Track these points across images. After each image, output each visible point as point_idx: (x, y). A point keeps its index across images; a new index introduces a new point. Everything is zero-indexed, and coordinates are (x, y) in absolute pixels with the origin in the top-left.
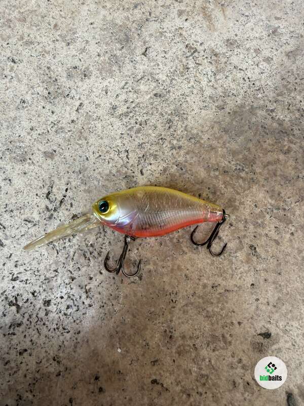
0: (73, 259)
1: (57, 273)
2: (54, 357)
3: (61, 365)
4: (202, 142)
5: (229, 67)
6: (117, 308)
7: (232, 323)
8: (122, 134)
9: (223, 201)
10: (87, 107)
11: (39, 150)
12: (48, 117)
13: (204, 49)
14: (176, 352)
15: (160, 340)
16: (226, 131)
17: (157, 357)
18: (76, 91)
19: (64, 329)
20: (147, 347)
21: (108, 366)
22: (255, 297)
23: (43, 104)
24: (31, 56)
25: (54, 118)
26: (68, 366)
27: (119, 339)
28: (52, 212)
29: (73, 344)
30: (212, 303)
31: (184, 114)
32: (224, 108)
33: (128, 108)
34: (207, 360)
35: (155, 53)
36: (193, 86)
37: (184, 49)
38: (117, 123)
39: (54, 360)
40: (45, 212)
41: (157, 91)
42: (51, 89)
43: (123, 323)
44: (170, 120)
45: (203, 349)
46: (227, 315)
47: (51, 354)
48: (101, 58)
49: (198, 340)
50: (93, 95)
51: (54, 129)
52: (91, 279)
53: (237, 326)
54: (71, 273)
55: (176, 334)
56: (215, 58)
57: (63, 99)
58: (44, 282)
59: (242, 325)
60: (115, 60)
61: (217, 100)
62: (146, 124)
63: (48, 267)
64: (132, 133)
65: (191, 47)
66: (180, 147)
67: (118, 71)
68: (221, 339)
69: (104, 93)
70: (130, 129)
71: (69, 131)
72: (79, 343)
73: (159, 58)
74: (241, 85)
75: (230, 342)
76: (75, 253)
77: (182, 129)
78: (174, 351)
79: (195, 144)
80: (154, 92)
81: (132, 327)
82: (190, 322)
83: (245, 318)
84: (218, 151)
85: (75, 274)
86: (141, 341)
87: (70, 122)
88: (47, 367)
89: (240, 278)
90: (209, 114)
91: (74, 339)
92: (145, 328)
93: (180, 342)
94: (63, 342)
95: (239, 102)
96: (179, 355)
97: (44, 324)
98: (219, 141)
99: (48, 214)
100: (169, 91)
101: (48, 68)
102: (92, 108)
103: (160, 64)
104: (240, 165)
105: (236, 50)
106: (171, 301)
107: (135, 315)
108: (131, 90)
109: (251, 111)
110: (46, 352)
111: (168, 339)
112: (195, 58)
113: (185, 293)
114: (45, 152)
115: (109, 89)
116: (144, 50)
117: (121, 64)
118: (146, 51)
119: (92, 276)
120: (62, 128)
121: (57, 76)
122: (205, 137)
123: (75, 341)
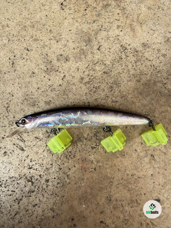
0: (60, 159)
1: (52, 166)
2: (51, 209)
3: (55, 213)
4: (128, 99)
5: (144, 59)
6: (83, 185)
7: (141, 194)
8: (86, 93)
11: (42, 100)
13: (130, 48)
14: (112, 208)
15: (105, 201)
16: (141, 94)
18: (62, 68)
19: (56, 194)
20: (98, 205)
21: (79, 213)
26: (58, 213)
27: (84, 200)
29: (61, 202)
31: (119, 83)
32: (140, 81)
35: (104, 49)
38: (84, 87)
39: (51, 210)
40: (46, 134)
41: (105, 70)
42: (49, 67)
43: (86, 192)
46: (138, 190)
47: (50, 207)
48: (75, 50)
49: (124, 202)
50: (71, 71)
52: (70, 169)
53: (143, 195)
54: (60, 166)
55: (113, 199)
58: (46, 170)
59: (146, 195)
60: (83, 52)
61: (137, 77)
63: (48, 163)
66: (117, 102)
67: (84, 58)
68: (135, 201)
71: (58, 90)
72: (64, 202)
74: (150, 69)
75: (140, 204)
76: (61, 155)
77: (118, 92)
78: (111, 207)
79: (124, 100)
80: (104, 71)
81: (91, 194)
83: (148, 192)
84: (136, 104)
86: (95, 202)
88: (47, 213)
91: (61, 200)
92: (97, 195)
93: (115, 203)
94: (56, 201)
95: (148, 78)
96: (114, 209)
97: (46, 192)
98: (137, 99)
103: (107, 55)
104: (147, 112)
105: (147, 50)
106: (110, 182)
107: (92, 188)
108: (91, 69)
109: (154, 83)
110: (47, 206)
111: (108, 201)
112: (125, 53)
114: (45, 102)
116: (98, 47)
118: (99, 47)
119: (70, 168)
120: (54, 89)
121: (52, 59)
122: (130, 96)
123: (62, 200)
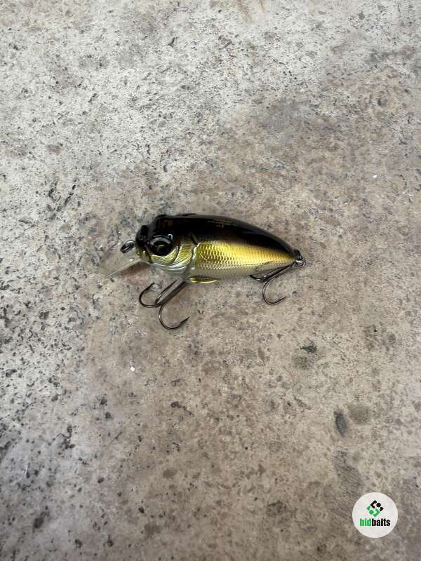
9: (260, 200)
10: (102, 98)
12: (55, 108)
17: (180, 376)
22: (298, 306)
23: (49, 93)
24: (37, 43)
25: (62, 109)
28: (55, 212)
30: (247, 314)
33: (150, 100)
34: (240, 378)
36: (226, 79)
37: (217, 41)
44: (200, 114)
45: (235, 365)
51: (61, 121)
56: (252, 51)
57: (74, 89)
62: (172, 117)
64: (155, 127)
65: (224, 39)
69: (123, 84)
70: (151, 123)
73: (188, 50)
82: (221, 335)
85: (81, 282)
87: (81, 113)
89: (280, 286)
90: (245, 108)
99: (49, 214)
100: (199, 84)
101: (57, 56)
102: (108, 99)
113: (214, 303)
115: (128, 79)
117: (144, 54)
